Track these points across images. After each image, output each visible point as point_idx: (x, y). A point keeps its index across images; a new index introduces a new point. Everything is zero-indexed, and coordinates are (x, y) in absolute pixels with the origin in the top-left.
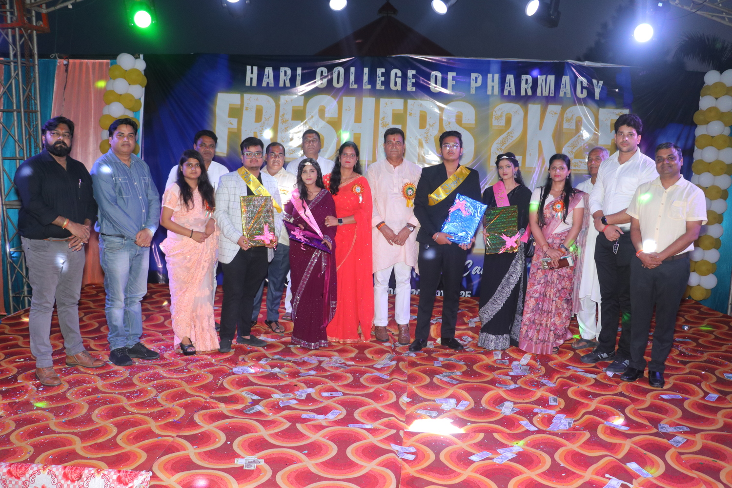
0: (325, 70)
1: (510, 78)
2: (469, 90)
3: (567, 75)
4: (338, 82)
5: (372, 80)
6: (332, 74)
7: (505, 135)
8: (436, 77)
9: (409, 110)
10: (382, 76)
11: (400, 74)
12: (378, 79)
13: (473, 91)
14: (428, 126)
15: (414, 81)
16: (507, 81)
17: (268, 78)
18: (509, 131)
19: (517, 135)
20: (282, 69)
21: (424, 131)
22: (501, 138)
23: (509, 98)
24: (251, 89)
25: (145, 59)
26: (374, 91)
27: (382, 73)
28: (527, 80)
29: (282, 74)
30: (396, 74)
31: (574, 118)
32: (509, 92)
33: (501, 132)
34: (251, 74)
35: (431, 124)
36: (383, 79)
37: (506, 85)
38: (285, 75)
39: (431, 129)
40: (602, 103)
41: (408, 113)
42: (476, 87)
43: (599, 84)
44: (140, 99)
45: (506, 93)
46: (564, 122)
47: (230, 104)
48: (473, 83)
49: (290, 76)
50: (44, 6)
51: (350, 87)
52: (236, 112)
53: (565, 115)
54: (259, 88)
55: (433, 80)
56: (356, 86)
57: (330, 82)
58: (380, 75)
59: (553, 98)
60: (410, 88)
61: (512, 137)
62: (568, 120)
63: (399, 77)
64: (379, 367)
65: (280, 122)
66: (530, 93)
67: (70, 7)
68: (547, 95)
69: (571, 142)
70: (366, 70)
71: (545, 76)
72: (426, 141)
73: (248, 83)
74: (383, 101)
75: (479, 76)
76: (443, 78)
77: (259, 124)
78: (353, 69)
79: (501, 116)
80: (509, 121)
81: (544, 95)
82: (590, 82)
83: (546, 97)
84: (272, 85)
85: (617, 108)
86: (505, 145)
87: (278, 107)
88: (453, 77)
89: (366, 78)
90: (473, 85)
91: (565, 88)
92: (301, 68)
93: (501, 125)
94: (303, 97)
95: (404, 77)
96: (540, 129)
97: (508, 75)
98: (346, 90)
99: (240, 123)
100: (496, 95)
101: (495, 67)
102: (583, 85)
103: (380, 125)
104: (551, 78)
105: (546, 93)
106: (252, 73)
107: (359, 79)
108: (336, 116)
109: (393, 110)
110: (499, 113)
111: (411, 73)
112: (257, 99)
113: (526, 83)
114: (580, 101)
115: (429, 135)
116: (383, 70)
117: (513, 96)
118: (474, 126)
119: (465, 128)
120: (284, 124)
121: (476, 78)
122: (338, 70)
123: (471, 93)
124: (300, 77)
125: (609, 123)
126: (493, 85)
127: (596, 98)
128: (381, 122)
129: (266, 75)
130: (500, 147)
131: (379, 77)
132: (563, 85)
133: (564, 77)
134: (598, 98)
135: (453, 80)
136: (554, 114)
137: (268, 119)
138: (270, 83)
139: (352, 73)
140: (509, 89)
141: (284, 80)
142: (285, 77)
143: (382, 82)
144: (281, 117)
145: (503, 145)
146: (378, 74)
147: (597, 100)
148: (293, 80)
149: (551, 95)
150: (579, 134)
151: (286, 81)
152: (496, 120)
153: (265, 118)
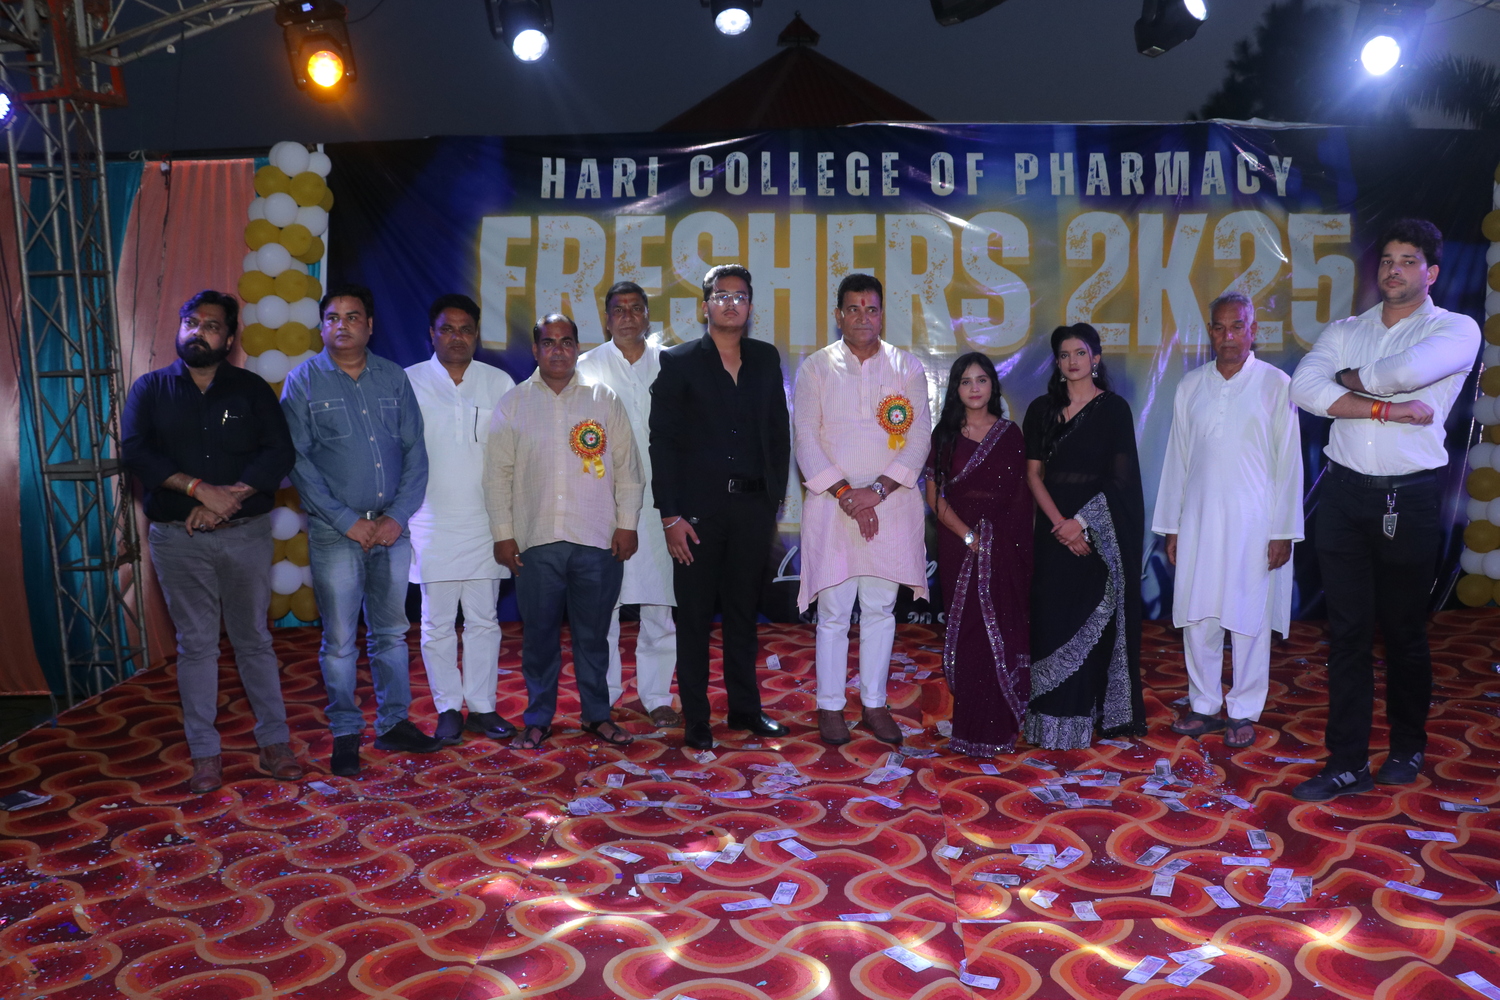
1: (1097, 159)
2: (1014, 188)
3: (1214, 150)
4: (737, 184)
5: (809, 177)
6: (723, 167)
7: (1093, 279)
8: (942, 163)
9: (888, 237)
10: (828, 169)
11: (865, 161)
12: (820, 174)
13: (1021, 190)
14: (930, 268)
15: (895, 174)
16: (1090, 167)
17: (589, 180)
18: (1101, 270)
19: (1117, 277)
20: (618, 163)
21: (922, 278)
22: (1085, 286)
23: (1098, 202)
24: (554, 206)
25: (327, 151)
26: (813, 202)
27: (828, 162)
28: (1132, 162)
29: (617, 172)
30: (857, 162)
32: (1098, 188)
33: (1085, 274)
34: (552, 175)
35: (937, 263)
36: (830, 174)
37: (1090, 174)
38: (625, 173)
39: (937, 273)
40: (1293, 202)
41: (887, 243)
42: (1028, 183)
43: (1284, 165)
44: (319, 234)
45: (1090, 191)
46: (1216, 246)
47: (509, 239)
48: (1020, 174)
49: (634, 175)
50: (115, 52)
51: (763, 193)
52: (522, 255)
53: (1216, 233)
54: (570, 203)
55: (935, 170)
56: (774, 191)
57: (720, 184)
58: (824, 167)
59: (1190, 201)
60: (888, 190)
61: (1108, 282)
62: (1224, 243)
64: (875, 781)
65: (617, 270)
66: (1140, 189)
67: (171, 50)
70: (794, 157)
71: (1169, 154)
72: (927, 298)
73: (545, 193)
74: (833, 219)
75: (1031, 158)
76: (956, 166)
77: (573, 277)
78: (766, 157)
79: (1083, 239)
80: (1099, 249)
81: (1168, 193)
82: (1263, 160)
83: (1173, 197)
84: (596, 194)
85: (1326, 212)
86: (1096, 301)
87: (611, 239)
88: (978, 162)
89: (794, 174)
90: (1021, 176)
91: (1213, 175)
92: (656, 159)
93: (1084, 258)
94: (663, 218)
95: (875, 169)
96: (1165, 265)
97: (1092, 155)
98: (755, 198)
99: (531, 276)
100: (1069, 196)
101: (1062, 139)
102: (1251, 169)
103: (829, 271)
104: (1183, 158)
105: (1172, 190)
107: (780, 176)
108: (736, 253)
109: (855, 237)
110: (1078, 233)
111: (888, 158)
112: (567, 226)
113: (1132, 169)
114: (1247, 201)
115: (934, 287)
116: (830, 156)
117: (1106, 197)
118: (1028, 262)
119: (1010, 268)
120: (625, 274)
121: (1027, 163)
122: (736, 158)
123: (1018, 193)
124: (656, 178)
125: (1310, 243)
126: (1062, 175)
127: (1279, 194)
128: (832, 263)
129: (584, 175)
130: (1084, 304)
131: (822, 171)
132: (1207, 170)
133: (1207, 153)
134: (1284, 194)
135: (977, 169)
136: (1190, 232)
137: (592, 265)
138: (592, 191)
139: (766, 164)
140: (1097, 183)
141: (623, 184)
142: (625, 178)
143: (828, 179)
144: (619, 260)
145: (1090, 301)
146: (819, 165)
147: (1282, 197)
148: (641, 183)
149: (1184, 193)
150: (1251, 269)
151: (626, 186)
152: (1074, 249)
153: (585, 263)
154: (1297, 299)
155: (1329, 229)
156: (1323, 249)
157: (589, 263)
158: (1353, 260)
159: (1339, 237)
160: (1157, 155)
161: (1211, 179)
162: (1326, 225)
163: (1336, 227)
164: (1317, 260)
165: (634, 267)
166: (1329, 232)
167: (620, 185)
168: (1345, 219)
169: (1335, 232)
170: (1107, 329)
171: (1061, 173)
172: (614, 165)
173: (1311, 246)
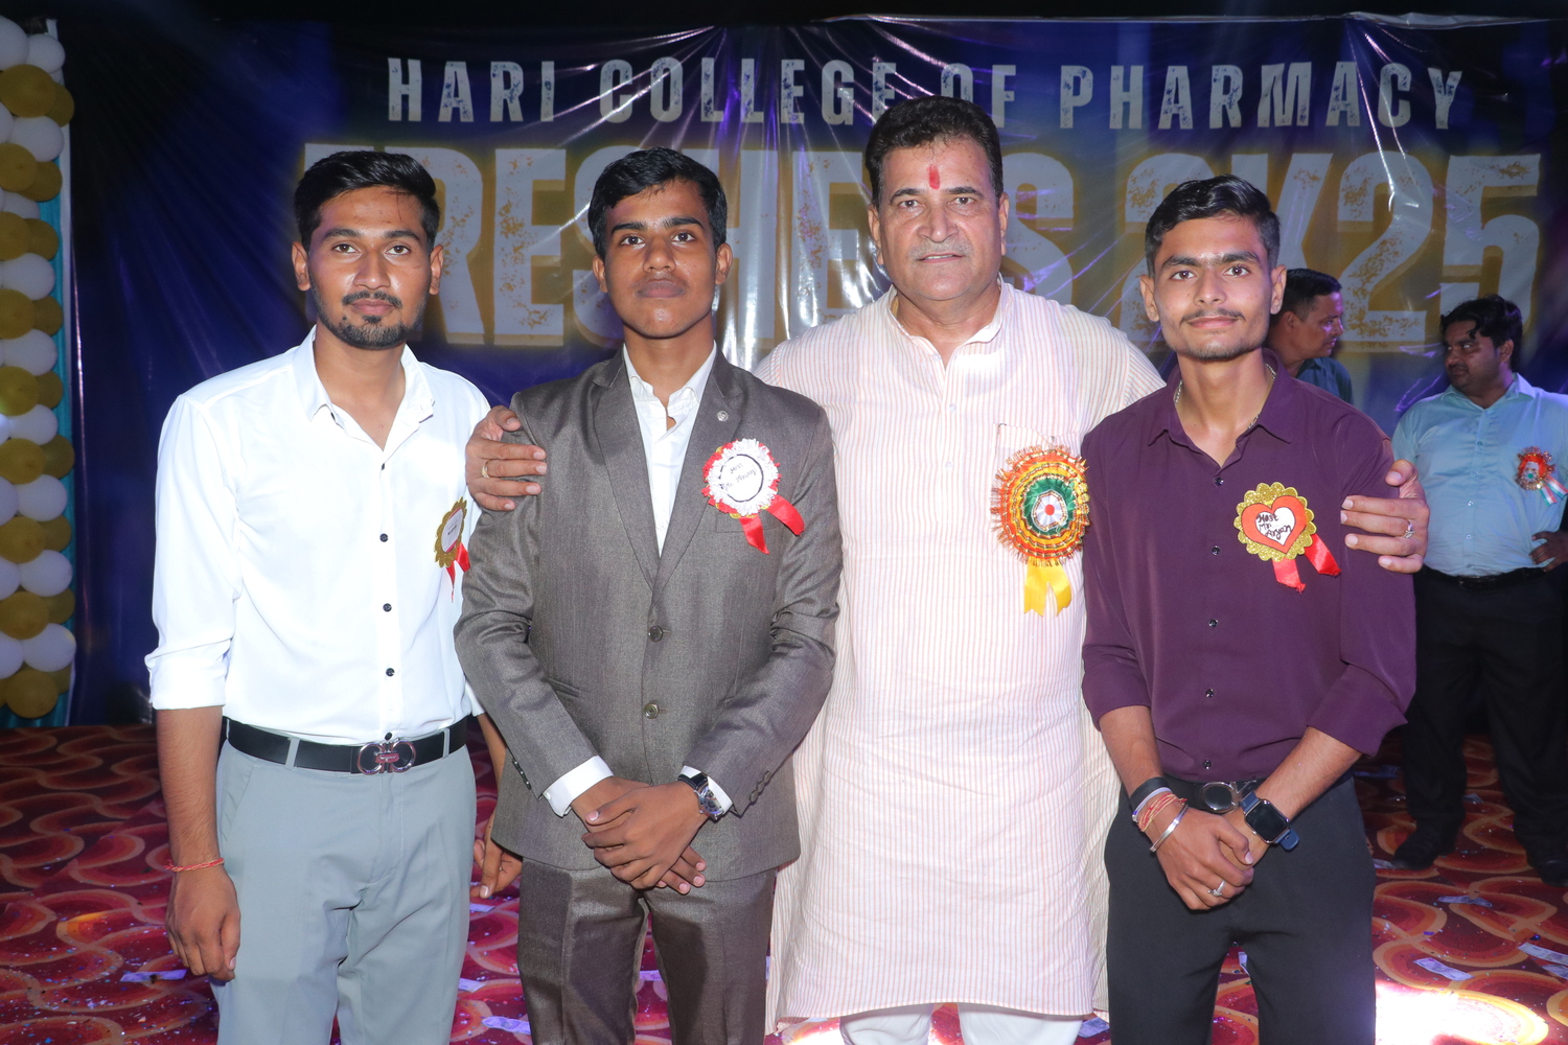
0: (623, 65)
1: (1177, 75)
2: (1058, 120)
3: (1349, 59)
4: (666, 105)
5: (767, 98)
6: (647, 81)
8: (957, 75)
10: (797, 82)
11: (848, 75)
12: (784, 92)
13: (1067, 121)
15: (890, 94)
16: (1167, 87)
17: (456, 94)
20: (497, 68)
23: (1176, 139)
24: (407, 132)
25: (63, 39)
26: (772, 133)
27: (797, 74)
28: (1227, 80)
29: (497, 84)
30: (838, 75)
31: (1370, 191)
32: (1176, 117)
34: (404, 85)
36: (799, 91)
37: (1166, 97)
38: (507, 84)
40: (1456, 140)
42: (1076, 109)
43: (1450, 82)
44: (55, 160)
45: (1165, 123)
46: (1341, 202)
48: (1066, 95)
49: (521, 88)
51: (703, 119)
53: (1343, 183)
54: (430, 129)
55: (948, 88)
56: (719, 116)
57: (642, 106)
58: (791, 81)
59: (1305, 134)
62: (1352, 197)
65: (498, 230)
66: (1236, 119)
68: (1289, 123)
69: (1360, 260)
70: (748, 66)
71: (1281, 67)
73: (395, 114)
74: (805, 159)
75: (1084, 72)
76: (977, 83)
78: (708, 65)
79: (1151, 190)
81: (1278, 123)
82: (1420, 79)
83: (1284, 129)
84: (468, 117)
85: (1504, 152)
87: (489, 182)
88: (1007, 78)
89: (747, 90)
90: (1068, 100)
91: (1344, 98)
92: (552, 64)
94: (564, 153)
95: (863, 82)
97: (1170, 68)
98: (692, 128)
100: (1133, 130)
101: (1131, 45)
102: (1400, 88)
103: (795, 233)
104: (1302, 71)
105: (1283, 119)
106: (405, 80)
109: (832, 185)
110: (1144, 185)
111: (882, 69)
113: (1226, 90)
114: (1391, 138)
116: (800, 65)
117: (1187, 131)
118: (1071, 227)
119: (1046, 234)
120: (510, 235)
121: (1077, 80)
122: (665, 66)
123: (1062, 126)
124: (552, 93)
125: (1477, 200)
126: (1126, 100)
127: (1439, 126)
128: (799, 222)
129: (448, 86)
132: (1337, 89)
133: (1339, 64)
134: (1445, 127)
135: (1006, 89)
136: (1307, 179)
137: (463, 221)
138: (462, 111)
139: (707, 76)
140: (1175, 111)
141: (505, 101)
142: (508, 92)
143: (797, 100)
144: (501, 214)
146: (783, 78)
147: (1442, 131)
148: (531, 101)
149: (1299, 123)
150: (1386, 236)
151: (510, 106)
152: (1136, 206)
153: (453, 218)
154: (1449, 280)
155: (1506, 176)
156: (1494, 206)
157: (459, 217)
158: (1536, 220)
159: (1520, 187)
160: (1265, 69)
161: (1341, 102)
162: (1503, 171)
163: (1518, 173)
164: (1484, 221)
165: (521, 225)
166: (1507, 181)
167: (502, 103)
168: (1532, 161)
169: (1516, 181)
171: (1125, 97)
172: (492, 72)
173: (1478, 203)
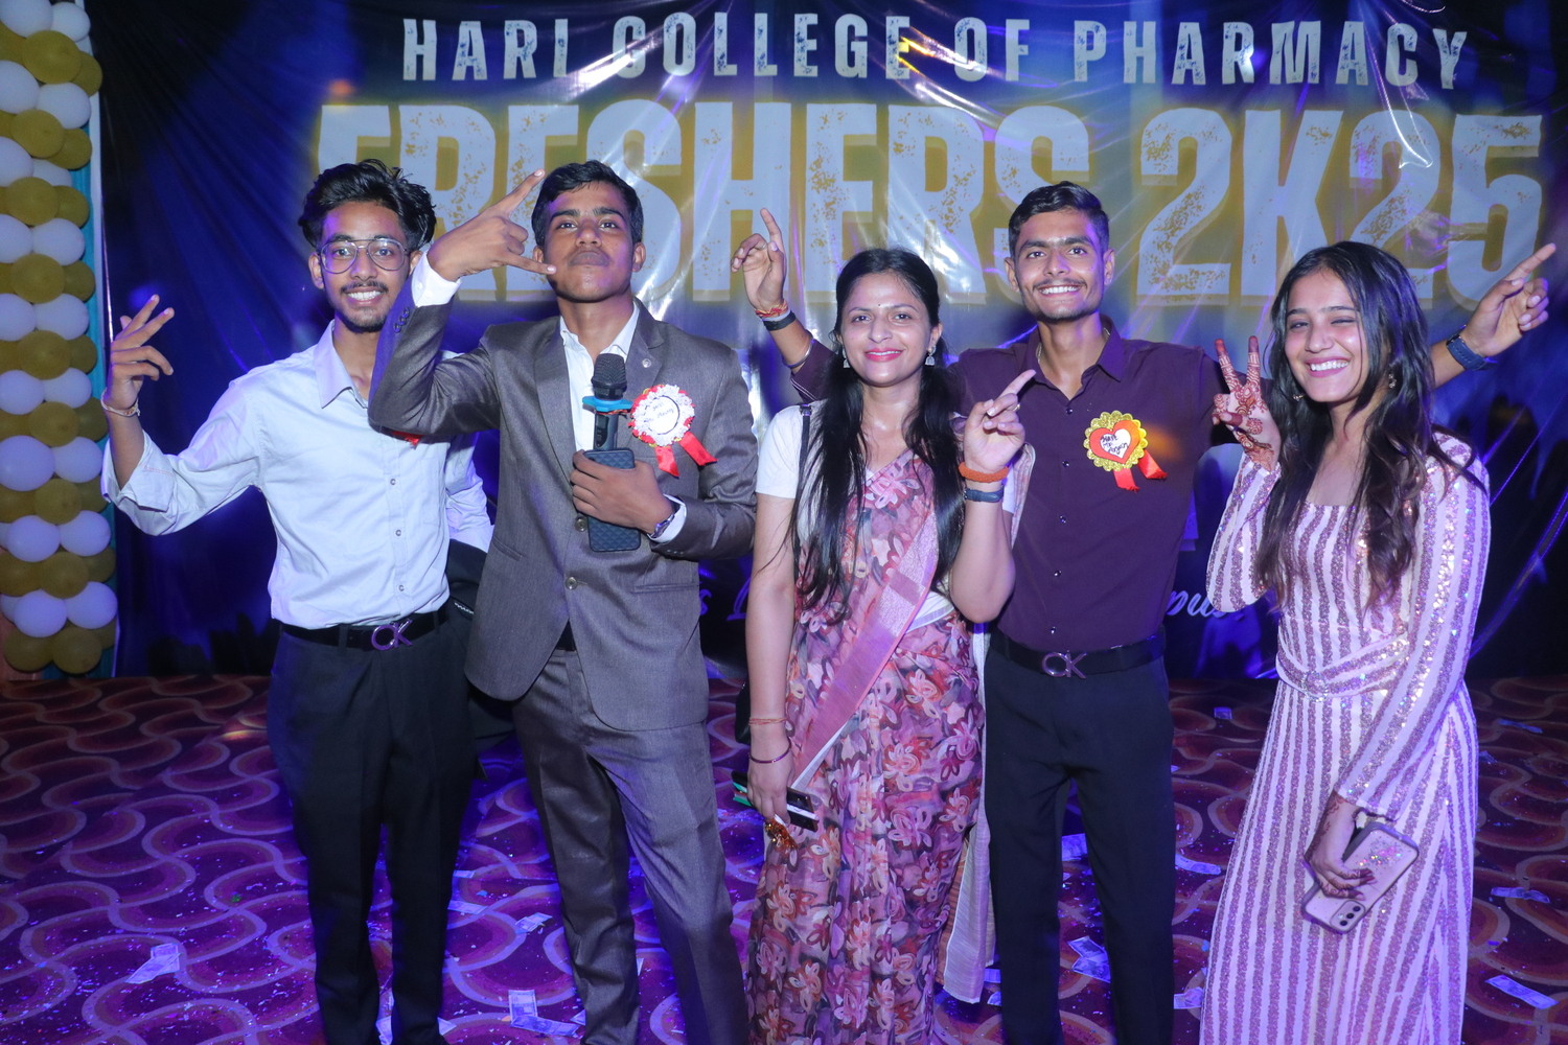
0: (636, 22)
1: (1190, 32)
2: (1071, 73)
3: (1356, 19)
4: (679, 60)
5: (781, 51)
6: (661, 34)
7: (1177, 203)
8: (971, 33)
9: (893, 137)
10: (810, 37)
11: (862, 29)
12: (797, 46)
13: (1081, 75)
14: (950, 183)
15: (904, 47)
16: (1180, 43)
17: (470, 53)
18: (1190, 190)
19: (1213, 201)
20: (511, 27)
21: (940, 196)
22: (1167, 212)
23: (1189, 94)
24: (421, 91)
26: (786, 84)
27: (810, 28)
28: (1239, 37)
29: (511, 41)
30: (851, 29)
31: (1379, 148)
32: (1189, 73)
33: (1165, 194)
34: (419, 45)
35: (961, 176)
36: (812, 45)
37: (1179, 53)
38: (521, 43)
39: (960, 190)
40: (1461, 99)
41: (891, 146)
42: (1090, 64)
43: (1454, 43)
44: (85, 126)
45: (1178, 78)
46: (1352, 159)
47: (360, 139)
48: (1079, 48)
49: (534, 46)
51: (717, 73)
53: (1354, 140)
54: (444, 87)
55: (961, 42)
56: (732, 70)
57: (655, 61)
58: (804, 34)
59: (1316, 92)
60: (896, 67)
61: (1199, 207)
62: (1362, 154)
63: (862, 39)
66: (1249, 74)
68: (1300, 80)
69: (1373, 216)
70: (761, 20)
71: (1291, 25)
72: (947, 225)
73: (409, 73)
74: (815, 111)
75: (1098, 27)
76: (991, 38)
77: (449, 193)
78: (721, 19)
79: (1166, 146)
80: (1188, 161)
81: (1289, 80)
82: (1426, 39)
83: (1296, 85)
84: (481, 74)
85: (1507, 112)
86: (1181, 233)
87: (502, 139)
88: (1021, 33)
89: (761, 44)
90: (1082, 55)
91: (1353, 57)
92: (565, 21)
93: (1164, 173)
94: (576, 108)
95: (877, 35)
96: (1282, 181)
97: (1182, 25)
98: (705, 81)
100: (1148, 85)
102: (1407, 48)
103: (809, 185)
104: (1312, 30)
105: (1295, 76)
106: (421, 40)
107: (740, 49)
108: (678, 161)
109: (846, 137)
110: (1159, 138)
111: (895, 23)
112: (439, 120)
113: (1238, 46)
114: (1397, 96)
115: (956, 210)
116: (813, 19)
117: (1200, 87)
118: (1087, 178)
121: (1090, 37)
122: (678, 22)
123: (1077, 79)
124: (565, 50)
125: (1481, 159)
126: (1140, 55)
127: (1444, 86)
128: (812, 174)
129: (463, 45)
130: (1164, 238)
131: (800, 41)
132: (1345, 48)
133: (1347, 24)
134: (1451, 87)
135: (1020, 42)
136: (1319, 136)
137: (476, 177)
138: (475, 69)
139: (721, 30)
140: (1188, 67)
141: (519, 59)
142: (521, 50)
143: (810, 53)
144: (514, 170)
145: (1173, 233)
146: (796, 32)
147: (1447, 90)
148: (544, 58)
149: (1310, 80)
150: (1394, 194)
151: (523, 63)
152: (1152, 159)
153: (466, 175)
154: (1457, 237)
155: (1510, 137)
156: (1499, 166)
157: (471, 175)
158: (1538, 180)
159: (1522, 148)
160: (1275, 27)
161: (1349, 61)
162: (1506, 131)
163: (1521, 134)
164: (1489, 180)
166: (1510, 141)
167: (515, 61)
168: (1533, 123)
169: (1519, 141)
170: (1197, 273)
171: (1139, 52)
172: (506, 30)
173: (1482, 162)
